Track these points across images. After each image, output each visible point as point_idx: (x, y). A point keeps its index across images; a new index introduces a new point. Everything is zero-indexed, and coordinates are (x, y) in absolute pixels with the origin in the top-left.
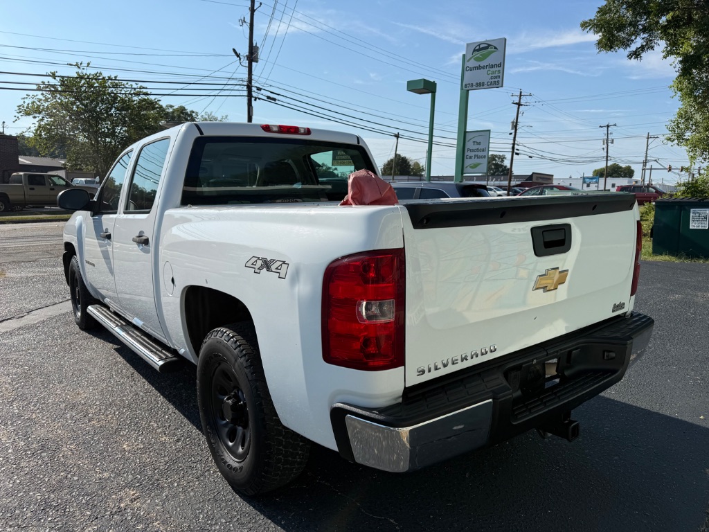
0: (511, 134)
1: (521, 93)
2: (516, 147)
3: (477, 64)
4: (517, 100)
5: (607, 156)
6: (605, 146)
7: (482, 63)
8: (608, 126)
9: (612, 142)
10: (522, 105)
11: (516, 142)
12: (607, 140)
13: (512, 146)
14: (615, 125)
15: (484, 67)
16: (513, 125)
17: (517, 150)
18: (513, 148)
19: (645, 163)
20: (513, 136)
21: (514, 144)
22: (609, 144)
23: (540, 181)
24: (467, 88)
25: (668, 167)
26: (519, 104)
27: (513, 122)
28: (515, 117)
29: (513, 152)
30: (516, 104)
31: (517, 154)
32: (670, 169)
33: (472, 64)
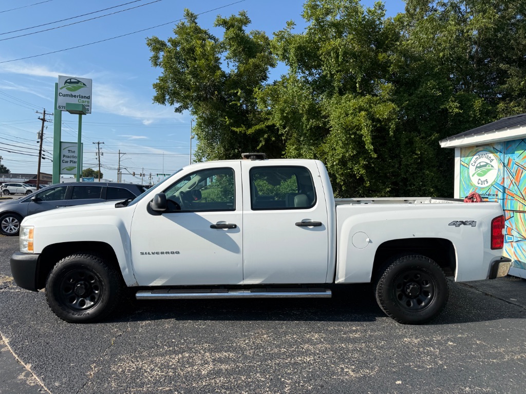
0: (38, 142)
1: (45, 111)
2: (42, 152)
3: (69, 93)
4: (42, 117)
5: (100, 164)
6: (97, 157)
7: (74, 93)
8: (99, 143)
9: (102, 155)
10: (46, 121)
11: (42, 149)
12: (99, 153)
13: (38, 152)
14: (103, 143)
15: (75, 96)
16: (39, 135)
17: (43, 155)
18: (40, 153)
19: (119, 169)
20: (39, 144)
21: (41, 150)
22: (100, 155)
23: (45, 179)
24: (61, 109)
25: (133, 173)
26: (44, 120)
27: (39, 133)
28: (41, 129)
29: (40, 156)
30: (42, 119)
31: (44, 158)
32: (134, 174)
33: (64, 91)
